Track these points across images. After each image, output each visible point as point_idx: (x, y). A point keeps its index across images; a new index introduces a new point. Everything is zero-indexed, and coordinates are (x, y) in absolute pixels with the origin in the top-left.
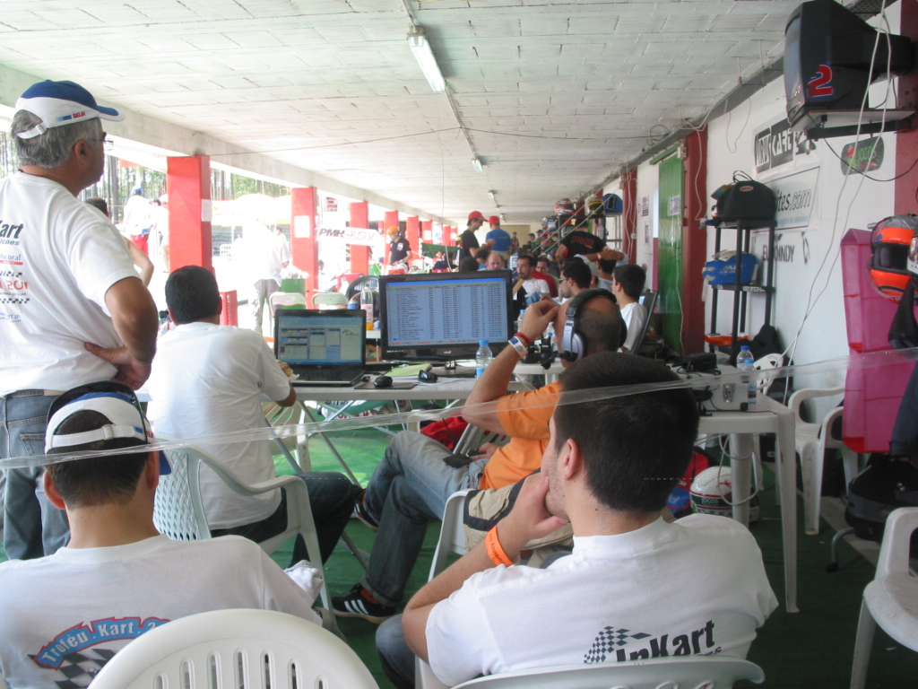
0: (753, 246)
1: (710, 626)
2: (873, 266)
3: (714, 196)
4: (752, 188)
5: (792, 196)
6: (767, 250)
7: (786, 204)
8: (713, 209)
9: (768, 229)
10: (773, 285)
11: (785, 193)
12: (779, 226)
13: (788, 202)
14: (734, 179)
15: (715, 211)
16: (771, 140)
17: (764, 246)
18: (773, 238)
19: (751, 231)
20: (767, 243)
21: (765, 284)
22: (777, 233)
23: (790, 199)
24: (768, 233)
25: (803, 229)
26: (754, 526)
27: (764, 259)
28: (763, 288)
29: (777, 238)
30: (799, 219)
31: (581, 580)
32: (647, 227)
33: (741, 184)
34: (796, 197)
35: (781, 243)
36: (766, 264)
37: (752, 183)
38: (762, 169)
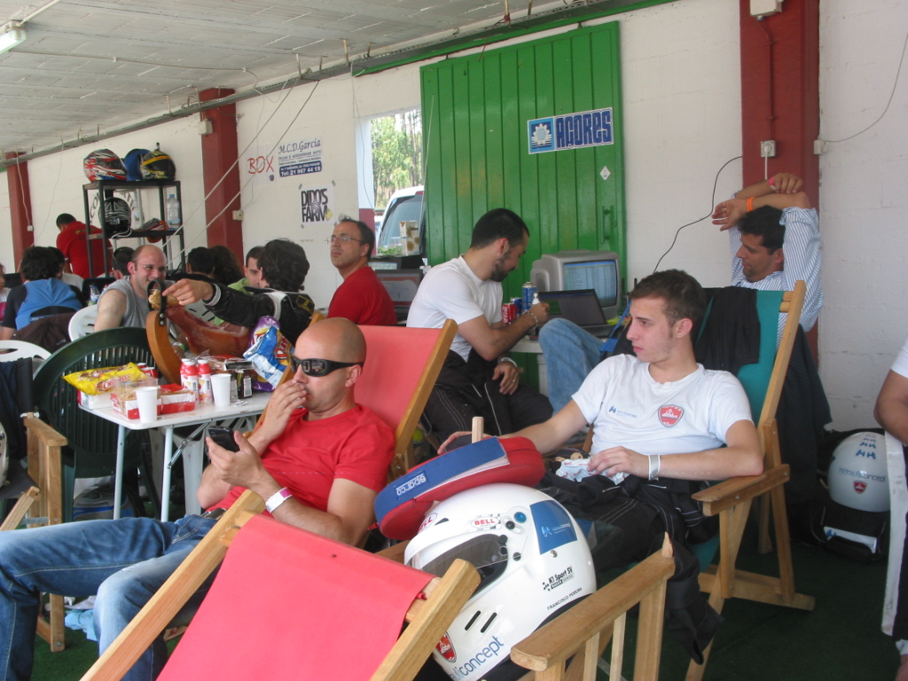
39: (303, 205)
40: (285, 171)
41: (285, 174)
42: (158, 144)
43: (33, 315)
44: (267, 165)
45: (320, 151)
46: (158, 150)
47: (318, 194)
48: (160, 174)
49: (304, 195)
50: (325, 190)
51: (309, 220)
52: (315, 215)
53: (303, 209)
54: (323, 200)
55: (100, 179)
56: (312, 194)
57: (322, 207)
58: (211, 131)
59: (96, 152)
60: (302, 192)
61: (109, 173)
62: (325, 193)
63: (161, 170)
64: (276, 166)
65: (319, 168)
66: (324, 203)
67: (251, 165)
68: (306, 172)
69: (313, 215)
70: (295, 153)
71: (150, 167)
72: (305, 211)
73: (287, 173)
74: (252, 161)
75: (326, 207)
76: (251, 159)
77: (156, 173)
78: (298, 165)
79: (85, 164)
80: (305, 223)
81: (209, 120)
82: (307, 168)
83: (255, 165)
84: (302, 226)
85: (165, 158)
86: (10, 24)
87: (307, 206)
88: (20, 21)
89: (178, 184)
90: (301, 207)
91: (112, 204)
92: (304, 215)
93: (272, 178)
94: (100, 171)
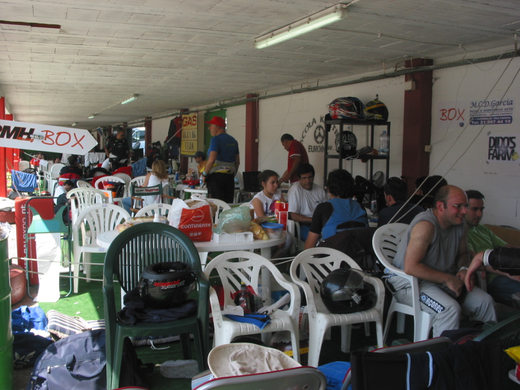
39: (490, 147)
40: (475, 120)
41: (475, 123)
42: (377, 95)
43: (339, 227)
44: (458, 115)
45: (512, 109)
46: (376, 100)
47: (506, 141)
48: (378, 116)
49: (492, 140)
50: (514, 138)
51: (495, 158)
52: (501, 155)
53: (490, 150)
54: (511, 145)
55: (341, 117)
56: (501, 140)
57: (510, 150)
58: (414, 89)
59: (339, 99)
60: (490, 138)
61: (347, 114)
62: (513, 140)
63: (379, 114)
64: (467, 117)
65: (509, 121)
66: (511, 148)
67: (443, 114)
68: (496, 123)
69: (499, 155)
70: (486, 108)
71: (370, 111)
72: (492, 152)
73: (477, 122)
74: (444, 111)
75: (513, 152)
76: (443, 110)
77: (376, 115)
78: (489, 117)
79: (330, 107)
80: (490, 161)
81: (414, 80)
82: (497, 120)
83: (446, 114)
84: (488, 163)
85: (382, 105)
86: (339, 6)
87: (494, 148)
88: (346, 4)
89: (389, 124)
90: (488, 148)
91: (347, 135)
92: (490, 154)
93: (462, 125)
94: (342, 112)
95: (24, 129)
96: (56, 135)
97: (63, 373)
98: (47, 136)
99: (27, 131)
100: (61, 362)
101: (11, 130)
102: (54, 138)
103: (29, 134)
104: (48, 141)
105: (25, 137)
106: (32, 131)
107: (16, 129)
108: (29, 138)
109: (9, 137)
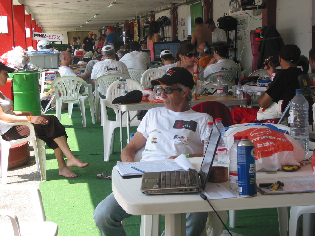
0: (230, 36)
1: (231, 68)
2: (255, 37)
3: (218, 21)
4: (229, 18)
5: (241, 21)
6: (234, 37)
7: (239, 23)
8: (217, 25)
9: (234, 31)
10: (237, 48)
11: (239, 20)
12: (238, 30)
13: (240, 22)
14: (224, 15)
15: (218, 25)
16: (235, 3)
17: (234, 36)
18: (236, 33)
19: (229, 31)
20: (234, 35)
21: (234, 47)
22: (237, 32)
23: (241, 22)
24: (235, 32)
25: (244, 30)
26: (234, 61)
27: (234, 40)
28: (234, 48)
29: (237, 33)
30: (243, 28)
31: (219, 63)
32: (184, 31)
33: (226, 17)
34: (242, 21)
35: (239, 35)
36: (234, 41)
37: (229, 17)
38: (232, 12)
94: (144, 24)
95: (43, 35)
96: (52, 36)
97: (50, 79)
98: (50, 37)
99: (44, 35)
100: (50, 77)
101: (40, 35)
102: (51, 37)
103: (45, 36)
104: (50, 38)
105: (44, 37)
106: (45, 35)
107: (41, 35)
108: (45, 37)
109: (39, 37)
